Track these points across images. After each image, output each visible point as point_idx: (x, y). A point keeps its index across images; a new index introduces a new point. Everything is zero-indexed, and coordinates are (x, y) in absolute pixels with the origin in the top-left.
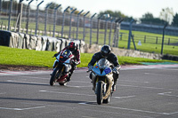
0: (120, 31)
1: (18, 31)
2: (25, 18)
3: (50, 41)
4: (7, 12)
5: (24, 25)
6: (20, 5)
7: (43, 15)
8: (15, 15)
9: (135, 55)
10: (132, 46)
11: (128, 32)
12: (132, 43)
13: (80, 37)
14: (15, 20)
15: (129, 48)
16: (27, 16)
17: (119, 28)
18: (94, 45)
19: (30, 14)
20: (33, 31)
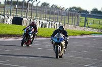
0: (80, 17)
1: (26, 17)
2: (30, 11)
3: (44, 22)
4: (21, 7)
5: (30, 14)
6: (28, 4)
7: (40, 9)
8: (25, 9)
9: (88, 30)
10: (86, 25)
11: (84, 18)
12: (86, 24)
13: (59, 20)
14: (25, 11)
15: (85, 26)
16: (31, 10)
17: (79, 16)
18: (66, 25)
19: (33, 8)
20: (35, 17)
